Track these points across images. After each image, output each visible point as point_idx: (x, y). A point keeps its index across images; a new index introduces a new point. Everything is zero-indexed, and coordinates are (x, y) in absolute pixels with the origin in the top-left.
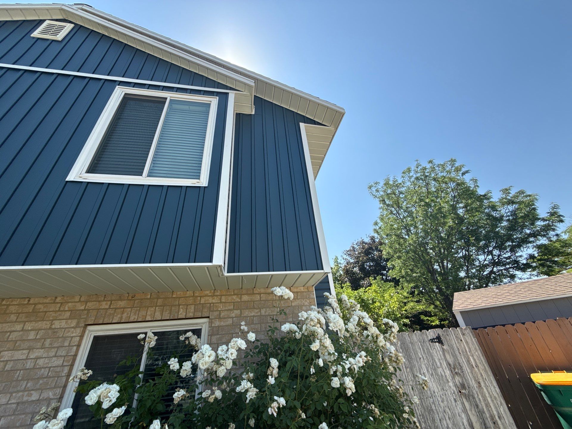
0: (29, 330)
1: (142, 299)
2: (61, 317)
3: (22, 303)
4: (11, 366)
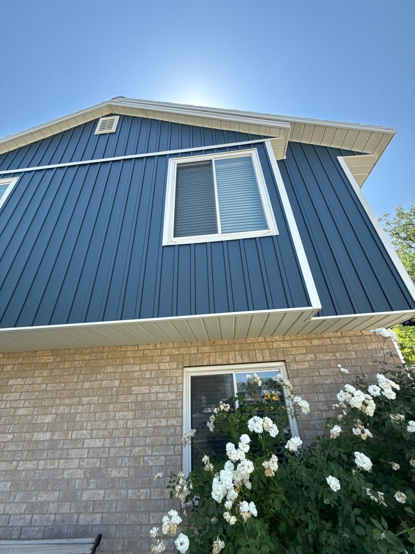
1: (221, 345)
2: (164, 361)
3: (134, 349)
4: (140, 398)
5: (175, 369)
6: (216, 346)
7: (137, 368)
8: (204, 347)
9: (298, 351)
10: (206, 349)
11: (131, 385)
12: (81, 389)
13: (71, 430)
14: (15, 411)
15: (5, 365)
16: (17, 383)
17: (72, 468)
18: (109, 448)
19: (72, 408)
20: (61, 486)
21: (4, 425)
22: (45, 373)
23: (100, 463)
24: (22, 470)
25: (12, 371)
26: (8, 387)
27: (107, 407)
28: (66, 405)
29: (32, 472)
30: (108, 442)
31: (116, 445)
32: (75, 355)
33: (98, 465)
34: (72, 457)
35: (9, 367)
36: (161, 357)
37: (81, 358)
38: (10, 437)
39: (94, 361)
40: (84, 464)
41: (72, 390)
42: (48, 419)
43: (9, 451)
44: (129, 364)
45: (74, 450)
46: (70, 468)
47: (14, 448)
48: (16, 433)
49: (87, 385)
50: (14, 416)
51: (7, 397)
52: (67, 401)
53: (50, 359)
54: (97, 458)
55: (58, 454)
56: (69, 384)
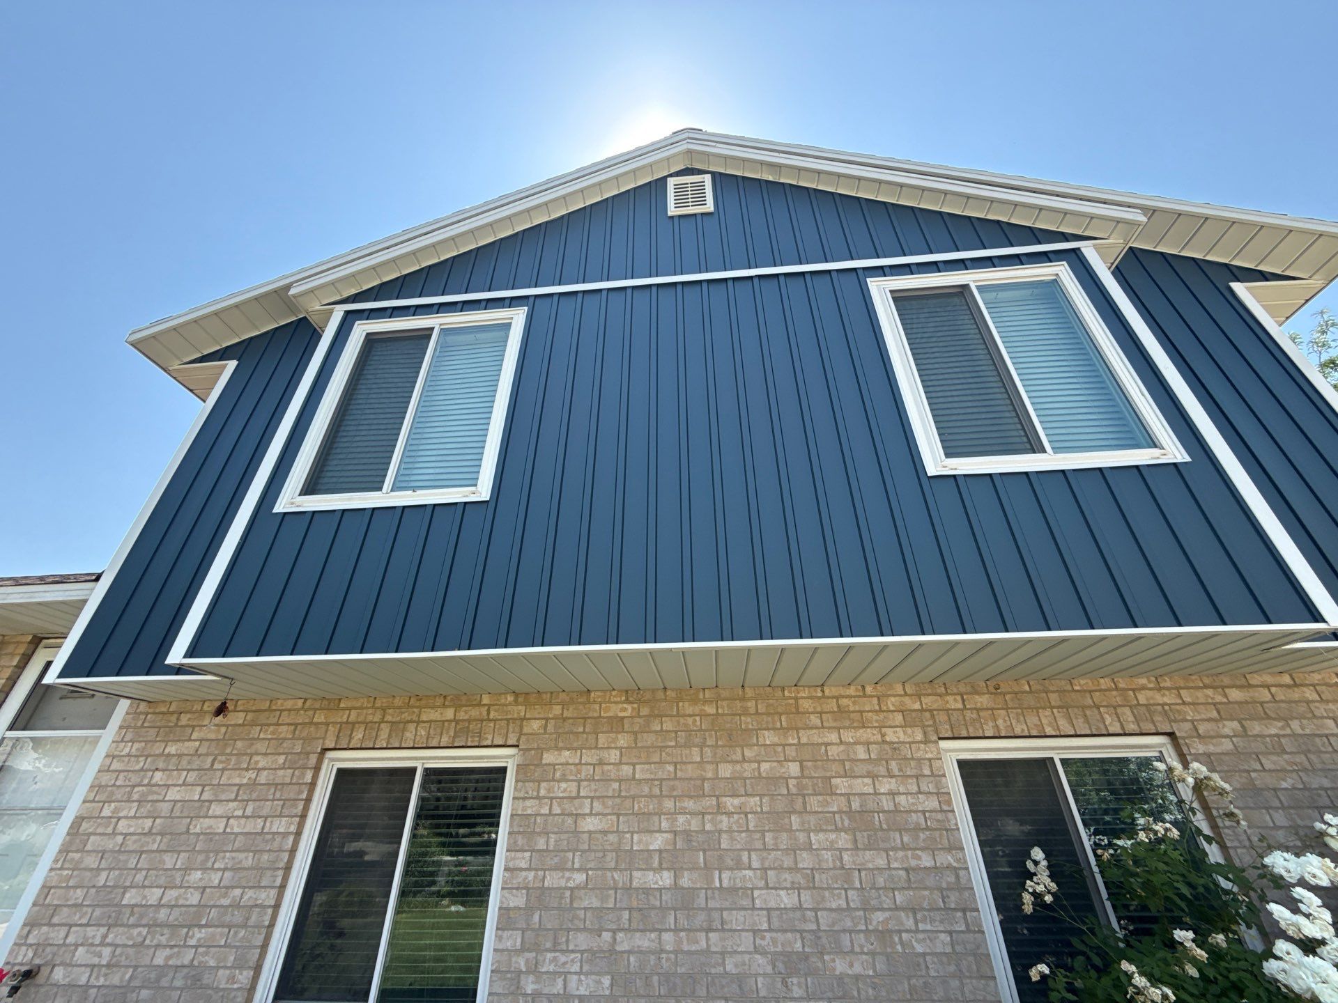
0: (849, 744)
1: (1016, 693)
2: (890, 723)
3: (814, 694)
4: (858, 804)
5: (921, 742)
6: (1004, 694)
7: (833, 737)
8: (977, 697)
9: (1199, 713)
10: (983, 700)
11: (828, 774)
12: (714, 779)
13: (716, 869)
14: (576, 822)
15: (525, 719)
16: (563, 760)
17: (742, 953)
18: (815, 910)
19: (706, 821)
20: (726, 990)
21: (559, 851)
22: (623, 740)
23: (802, 941)
24: (630, 952)
25: (545, 732)
26: (545, 768)
27: (786, 821)
28: (690, 813)
29: (653, 957)
30: (807, 899)
31: (828, 905)
32: (681, 704)
33: (798, 946)
34: (734, 927)
35: (536, 725)
36: (882, 716)
37: (697, 709)
38: (580, 878)
39: (729, 718)
40: (765, 942)
41: (695, 779)
42: (658, 842)
43: (585, 909)
44: (811, 728)
45: (734, 912)
46: (735, 952)
47: (596, 903)
48: (591, 869)
49: (726, 770)
50: (576, 832)
51: (549, 791)
52: (690, 804)
53: (625, 710)
54: (792, 931)
55: (701, 918)
56: (684, 767)
